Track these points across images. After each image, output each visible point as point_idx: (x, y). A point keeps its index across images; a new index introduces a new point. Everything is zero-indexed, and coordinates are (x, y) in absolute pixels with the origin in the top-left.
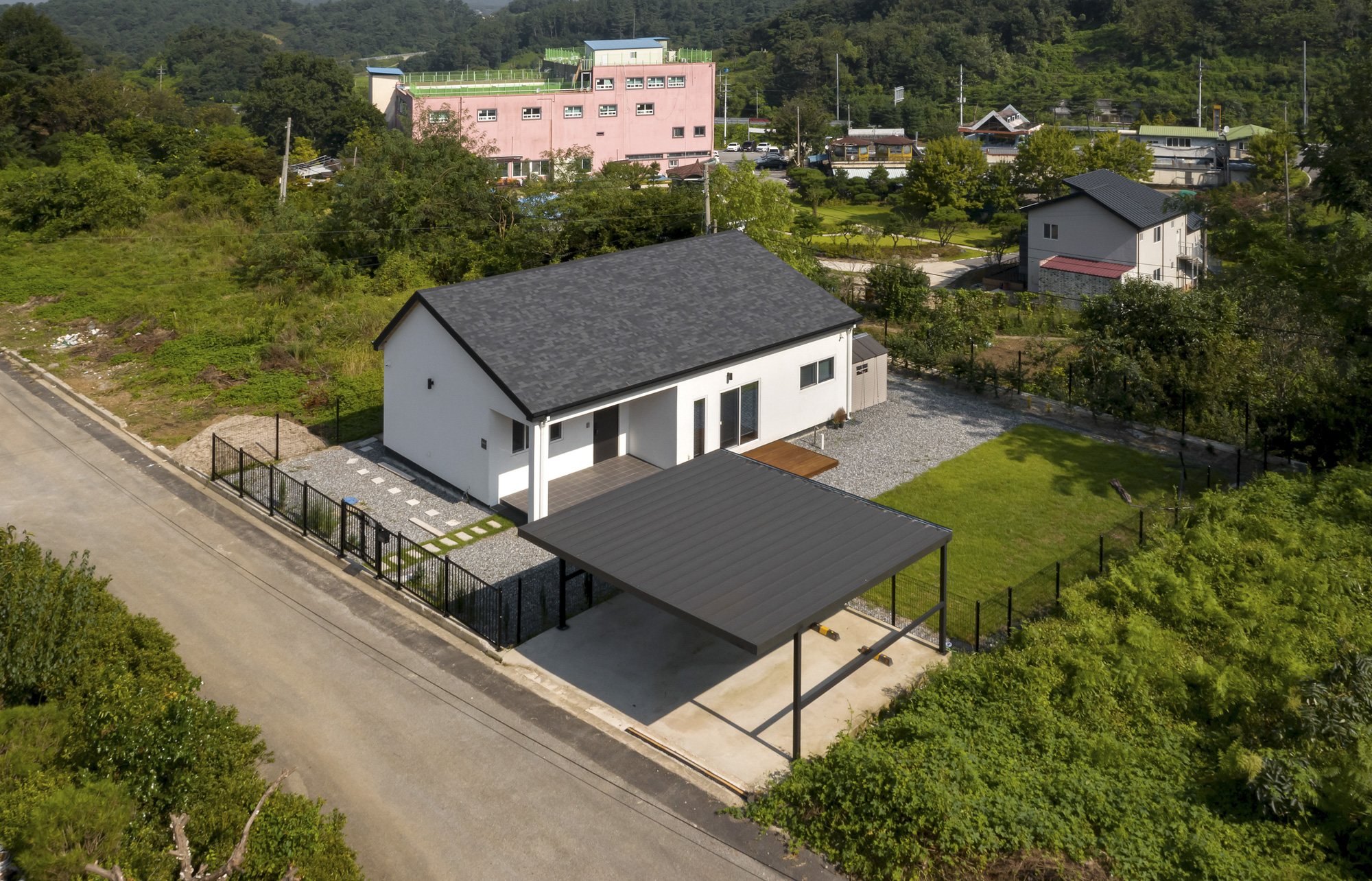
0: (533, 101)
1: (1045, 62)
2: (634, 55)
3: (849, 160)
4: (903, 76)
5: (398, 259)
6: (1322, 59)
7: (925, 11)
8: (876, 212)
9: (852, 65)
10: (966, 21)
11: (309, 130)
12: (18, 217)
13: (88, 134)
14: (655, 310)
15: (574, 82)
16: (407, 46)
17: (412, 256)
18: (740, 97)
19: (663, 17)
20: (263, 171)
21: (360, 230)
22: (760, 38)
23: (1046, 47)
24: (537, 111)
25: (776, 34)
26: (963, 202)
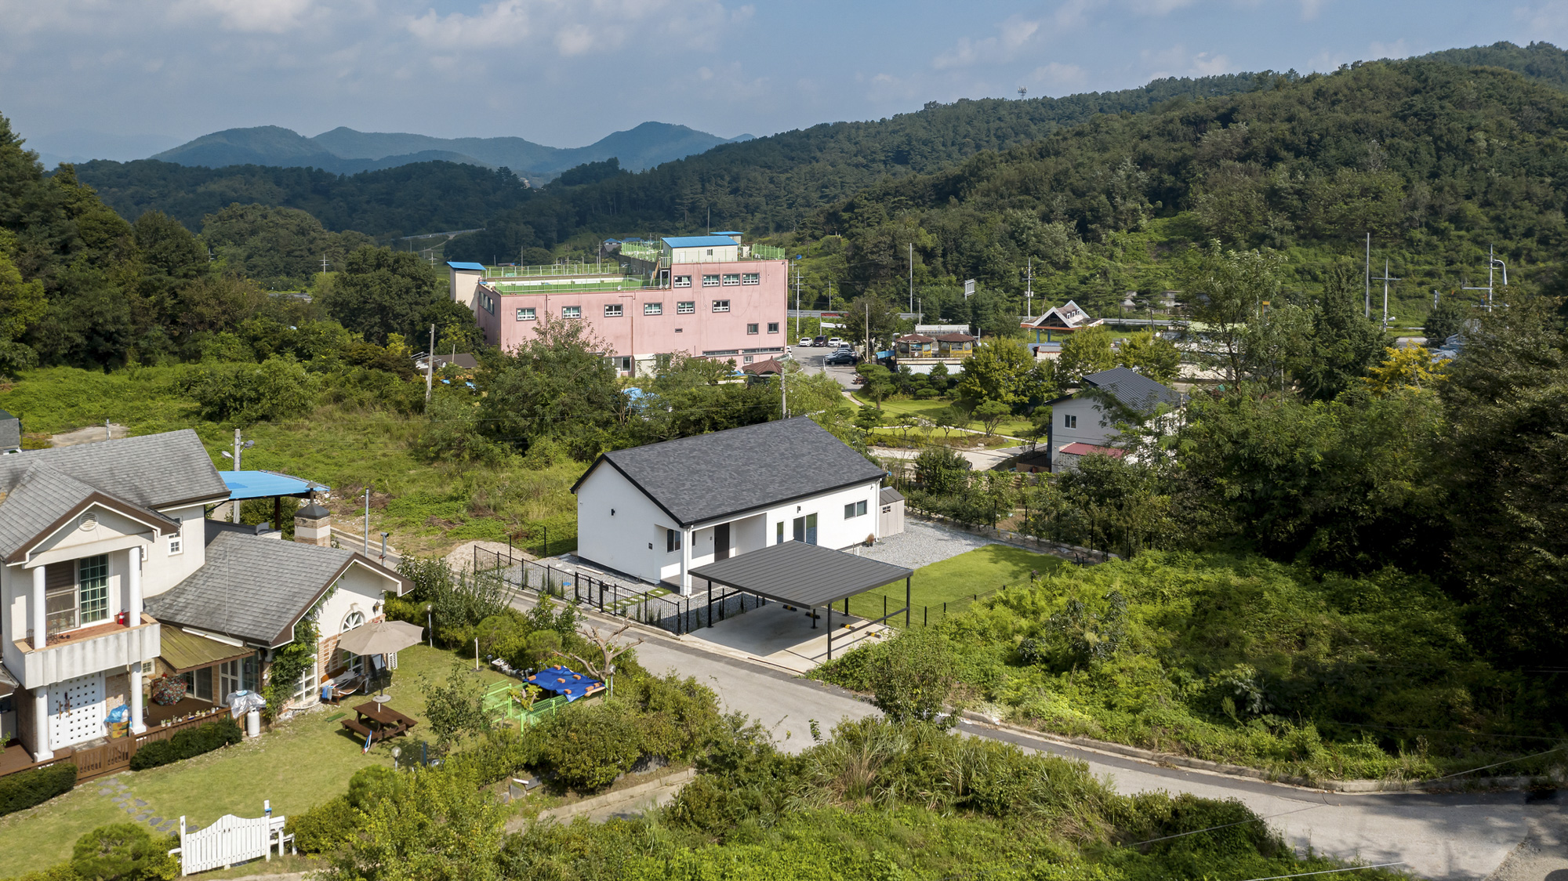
0: (614, 298)
1: (1119, 252)
2: (710, 253)
3: (913, 356)
4: (977, 268)
5: (544, 442)
6: (1388, 250)
7: (1002, 197)
8: (937, 407)
9: (927, 254)
10: (1042, 208)
11: (396, 326)
12: (208, 409)
13: (223, 333)
14: (752, 467)
15: (653, 278)
16: (453, 224)
17: (554, 440)
18: (813, 287)
19: (731, 193)
20: (400, 369)
21: (512, 418)
22: (835, 222)
23: (1122, 237)
24: (618, 308)
25: (851, 219)
26: (1011, 397)
